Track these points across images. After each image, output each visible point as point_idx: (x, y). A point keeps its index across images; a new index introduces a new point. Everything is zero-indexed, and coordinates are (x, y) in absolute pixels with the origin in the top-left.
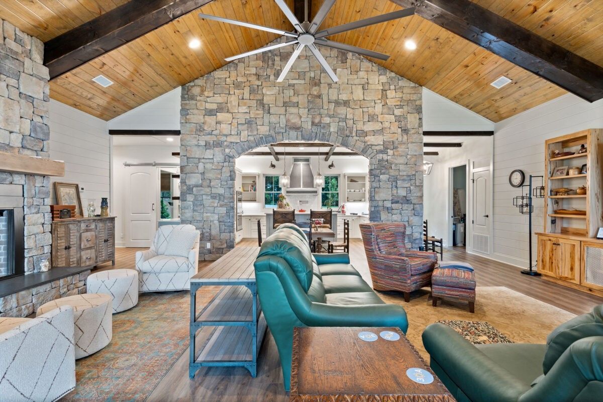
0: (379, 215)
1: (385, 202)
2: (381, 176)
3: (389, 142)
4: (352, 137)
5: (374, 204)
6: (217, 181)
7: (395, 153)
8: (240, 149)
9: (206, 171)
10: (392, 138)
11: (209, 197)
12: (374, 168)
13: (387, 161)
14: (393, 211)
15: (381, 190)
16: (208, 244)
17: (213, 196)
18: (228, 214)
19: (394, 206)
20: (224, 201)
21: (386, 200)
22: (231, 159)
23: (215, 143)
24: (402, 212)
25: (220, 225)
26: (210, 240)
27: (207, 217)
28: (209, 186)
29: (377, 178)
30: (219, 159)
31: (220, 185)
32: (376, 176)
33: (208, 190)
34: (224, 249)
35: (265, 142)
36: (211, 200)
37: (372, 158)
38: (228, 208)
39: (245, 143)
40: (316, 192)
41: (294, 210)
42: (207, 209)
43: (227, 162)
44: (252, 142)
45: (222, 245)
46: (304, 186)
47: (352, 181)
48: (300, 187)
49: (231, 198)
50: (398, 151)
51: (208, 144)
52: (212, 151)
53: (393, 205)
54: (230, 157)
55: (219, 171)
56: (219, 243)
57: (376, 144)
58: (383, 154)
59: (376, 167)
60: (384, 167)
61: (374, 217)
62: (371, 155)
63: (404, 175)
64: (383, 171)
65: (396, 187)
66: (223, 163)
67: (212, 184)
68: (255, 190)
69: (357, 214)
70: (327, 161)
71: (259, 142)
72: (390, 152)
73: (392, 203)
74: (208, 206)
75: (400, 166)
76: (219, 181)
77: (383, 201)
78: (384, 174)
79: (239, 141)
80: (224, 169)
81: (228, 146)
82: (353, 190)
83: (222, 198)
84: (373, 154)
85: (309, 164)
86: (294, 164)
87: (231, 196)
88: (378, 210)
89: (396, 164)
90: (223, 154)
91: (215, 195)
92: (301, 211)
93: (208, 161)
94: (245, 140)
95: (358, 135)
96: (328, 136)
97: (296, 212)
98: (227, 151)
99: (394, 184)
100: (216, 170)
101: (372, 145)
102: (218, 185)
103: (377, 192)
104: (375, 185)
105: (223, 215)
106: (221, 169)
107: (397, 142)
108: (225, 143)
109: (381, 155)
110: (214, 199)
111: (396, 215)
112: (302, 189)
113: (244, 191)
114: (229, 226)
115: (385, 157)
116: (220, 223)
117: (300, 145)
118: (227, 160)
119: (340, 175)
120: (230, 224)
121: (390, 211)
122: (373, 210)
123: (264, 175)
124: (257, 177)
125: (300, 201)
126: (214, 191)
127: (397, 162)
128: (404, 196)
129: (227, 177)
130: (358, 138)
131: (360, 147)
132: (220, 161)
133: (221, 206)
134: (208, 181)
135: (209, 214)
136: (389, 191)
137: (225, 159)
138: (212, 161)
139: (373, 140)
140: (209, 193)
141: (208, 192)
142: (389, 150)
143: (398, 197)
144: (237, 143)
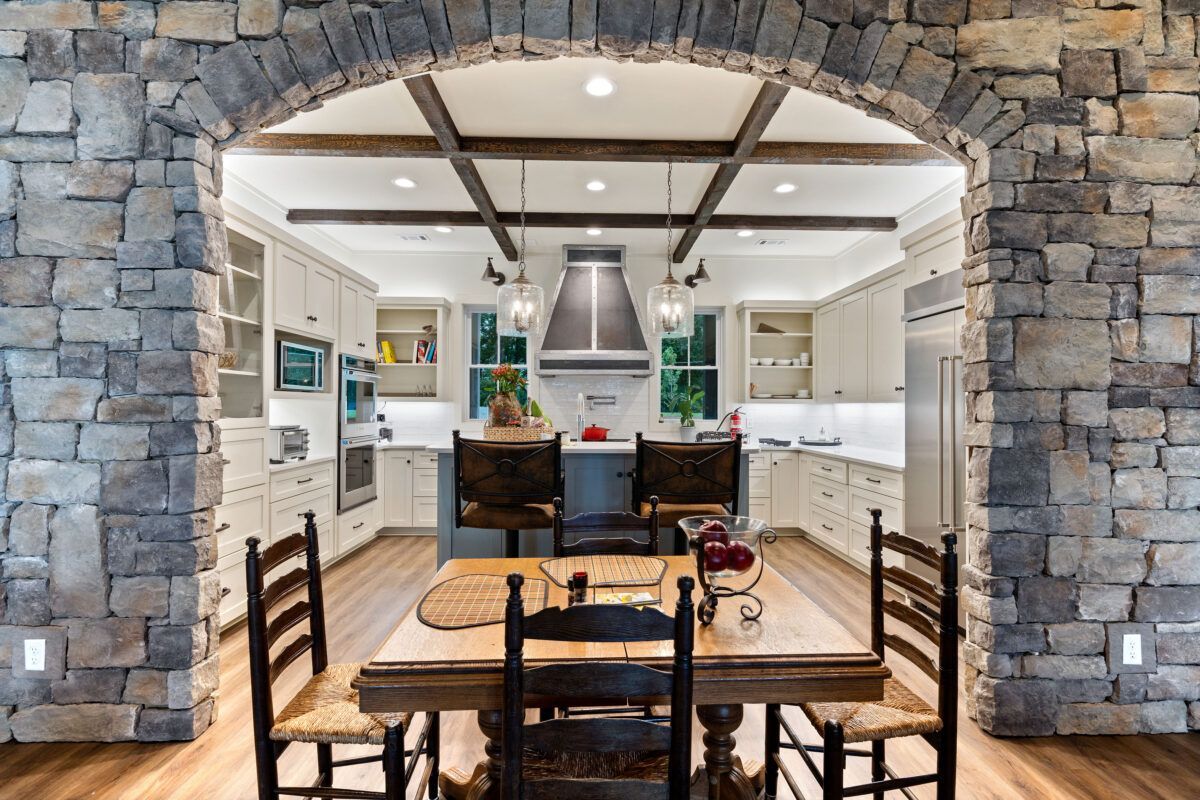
0: (1041, 475)
1: (1072, 396)
2: (1052, 251)
3: (1096, 56)
4: (884, 21)
5: (1014, 409)
6: (92, 265)
7: (1127, 120)
8: (233, 81)
9: (26, 211)
10: (1112, 34)
11: (48, 365)
12: (1009, 203)
13: (1085, 162)
14: (1121, 448)
15: (1051, 327)
16: (29, 644)
17: (68, 361)
18: (158, 463)
19: (1128, 420)
20: (133, 389)
21: (1077, 389)
22: (179, 141)
23: (83, 45)
24: (1171, 454)
25: (105, 531)
26: (46, 621)
27: (31, 480)
28: (42, 301)
29: (1028, 262)
30: (110, 141)
31: (110, 292)
32: (1019, 248)
33: (38, 321)
34: (134, 673)
35: (385, 48)
36: (57, 384)
37: (996, 146)
38: (158, 430)
39: (266, 49)
40: (644, 365)
41: (558, 435)
42: (30, 437)
43: (152, 156)
44: (307, 42)
45: (117, 649)
46: (605, 344)
47: (763, 329)
48: (588, 346)
49: (173, 371)
50: (1144, 109)
51: (39, 51)
52: (64, 93)
53: (1118, 416)
54: (177, 130)
55: (107, 211)
56: (99, 639)
57: (1022, 64)
58: (1059, 122)
59: (1022, 200)
60: (1064, 196)
61: (1015, 487)
62: (993, 130)
63: (1174, 248)
64: (1060, 221)
65: (1138, 315)
66: (133, 160)
67: (63, 284)
68: (433, 359)
69: (787, 444)
70: (681, 261)
71: (346, 40)
72: (1102, 115)
73: (1112, 405)
74: (36, 415)
75: (1159, 191)
76: (107, 269)
77: (1065, 392)
78: (1067, 235)
79: (232, 37)
80: (137, 200)
81: (161, 67)
82: (770, 361)
83: (124, 367)
84: (1006, 125)
85: (619, 269)
86: (569, 268)
87: (176, 358)
88: (1031, 446)
89: (1135, 184)
90: (129, 111)
91: (80, 352)
92: (594, 434)
93: (42, 148)
94: (264, 32)
95: (918, 15)
96: (749, 12)
97: (567, 445)
98: (160, 91)
99: (1126, 293)
100: (89, 205)
101: (1000, 72)
102: (99, 290)
103: (1031, 343)
104: (1017, 298)
105: (129, 469)
106: (122, 200)
107: (1141, 60)
108: (146, 48)
109: (1049, 131)
110: (78, 374)
111: (1135, 475)
112: (594, 352)
113: (398, 362)
114: (162, 537)
115: (1071, 139)
116: (113, 519)
117: (587, 152)
118: (156, 146)
119: (722, 309)
120: (169, 524)
121: (1102, 450)
122: (1006, 442)
123: (465, 307)
124: (440, 311)
125: (590, 398)
126: (73, 326)
127: (1138, 169)
128: (1181, 366)
129: (158, 246)
130: (918, 32)
131: (933, 82)
132: (113, 149)
133: (119, 417)
134: (40, 269)
135: (40, 467)
136: (1095, 335)
137: (145, 141)
138: (64, 149)
139: (1005, 42)
140: (45, 342)
141: (36, 334)
142: (1092, 104)
143: (1146, 368)
144: (217, 45)
